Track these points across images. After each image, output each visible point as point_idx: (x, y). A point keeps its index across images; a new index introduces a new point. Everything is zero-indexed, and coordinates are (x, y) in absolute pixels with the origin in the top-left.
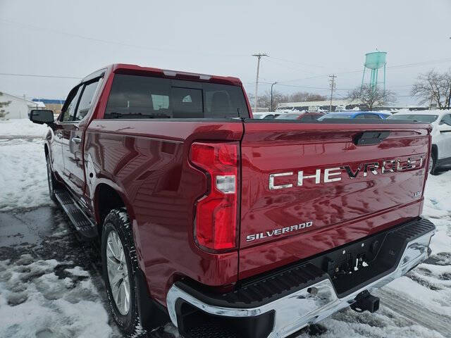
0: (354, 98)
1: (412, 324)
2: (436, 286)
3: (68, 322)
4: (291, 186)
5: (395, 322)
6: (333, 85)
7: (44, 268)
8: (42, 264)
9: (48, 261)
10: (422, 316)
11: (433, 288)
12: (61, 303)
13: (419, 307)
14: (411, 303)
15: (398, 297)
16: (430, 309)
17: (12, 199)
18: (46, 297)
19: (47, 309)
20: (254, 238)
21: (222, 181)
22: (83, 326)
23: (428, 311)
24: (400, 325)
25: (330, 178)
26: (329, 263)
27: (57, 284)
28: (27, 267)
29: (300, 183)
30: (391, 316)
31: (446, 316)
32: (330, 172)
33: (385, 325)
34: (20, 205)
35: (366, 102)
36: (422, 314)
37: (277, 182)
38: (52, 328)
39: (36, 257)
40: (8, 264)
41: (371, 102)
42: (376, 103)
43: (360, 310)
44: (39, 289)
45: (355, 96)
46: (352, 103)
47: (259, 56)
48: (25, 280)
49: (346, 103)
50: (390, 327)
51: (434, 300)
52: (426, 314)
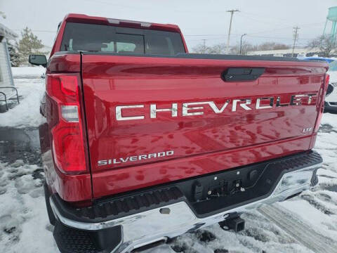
0: (313, 47)
1: (294, 242)
2: (330, 211)
3: (25, 211)
4: (143, 117)
5: (279, 238)
6: (296, 36)
7: (27, 170)
8: (27, 168)
9: (32, 166)
10: (306, 236)
11: (327, 212)
12: (26, 197)
13: (306, 228)
14: (301, 224)
15: (290, 217)
16: (316, 231)
17: (28, 120)
18: (18, 191)
19: (15, 200)
20: (106, 163)
21: (67, 111)
22: (33, 215)
23: (313, 232)
24: (282, 242)
25: (189, 112)
26: (197, 187)
27: (30, 183)
28: (16, 169)
29: (153, 116)
30: (277, 233)
31: (329, 239)
32: (189, 107)
33: (268, 240)
34: (31, 125)
35: (323, 50)
36: (307, 234)
37: (124, 113)
38: (12, 215)
39: (25, 162)
40: (5, 166)
41: (329, 50)
42: (332, 51)
43: (227, 228)
44: (16, 185)
45: (314, 45)
46: (312, 51)
47: (232, 12)
48: (11, 178)
49: (306, 51)
50: (271, 243)
51: (322, 223)
52: (311, 234)
